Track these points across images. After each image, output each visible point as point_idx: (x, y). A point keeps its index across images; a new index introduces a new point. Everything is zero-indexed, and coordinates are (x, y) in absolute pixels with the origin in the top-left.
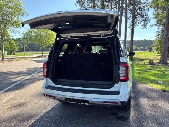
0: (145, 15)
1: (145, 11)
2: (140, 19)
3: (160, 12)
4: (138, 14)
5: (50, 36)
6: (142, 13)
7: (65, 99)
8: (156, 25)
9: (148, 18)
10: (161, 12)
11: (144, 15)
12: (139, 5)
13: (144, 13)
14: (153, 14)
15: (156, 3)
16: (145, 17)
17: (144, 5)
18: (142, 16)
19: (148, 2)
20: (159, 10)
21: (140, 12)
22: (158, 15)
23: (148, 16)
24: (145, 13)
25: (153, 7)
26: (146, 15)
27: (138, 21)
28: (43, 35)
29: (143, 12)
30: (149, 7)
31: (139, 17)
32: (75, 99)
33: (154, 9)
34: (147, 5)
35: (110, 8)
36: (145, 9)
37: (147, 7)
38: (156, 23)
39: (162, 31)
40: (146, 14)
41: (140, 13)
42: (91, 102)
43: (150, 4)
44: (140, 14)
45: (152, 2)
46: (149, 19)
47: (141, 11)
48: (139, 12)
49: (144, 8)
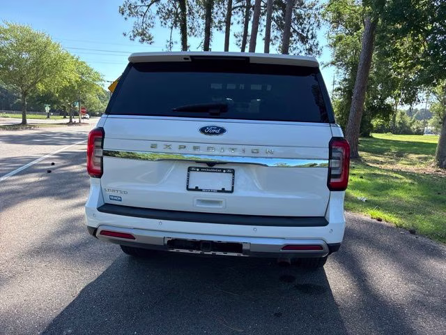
0: (310, 37)
1: (311, 28)
2: (299, 45)
3: (344, 34)
4: (295, 31)
5: (48, 65)
6: (303, 31)
7: (166, 242)
8: (333, 63)
9: (317, 44)
10: (347, 34)
11: (307, 37)
12: (298, 11)
13: (308, 31)
14: (327, 35)
15: (338, 9)
16: (311, 42)
17: (310, 11)
18: (304, 40)
19: (318, 6)
20: (341, 27)
21: (299, 28)
22: (340, 39)
23: (316, 41)
24: (311, 32)
25: (328, 19)
26: (312, 38)
27: (294, 49)
28: (27, 61)
29: (306, 30)
30: (320, 16)
31: (295, 40)
32: (201, 241)
33: (332, 23)
34: (316, 12)
35: (226, 6)
36: (311, 23)
37: (316, 17)
38: (333, 59)
39: (345, 80)
40: (312, 34)
41: (300, 31)
42: (249, 248)
43: (322, 11)
44: (298, 33)
45: (329, 5)
46: (320, 46)
47: (301, 24)
48: (296, 28)
49: (309, 18)
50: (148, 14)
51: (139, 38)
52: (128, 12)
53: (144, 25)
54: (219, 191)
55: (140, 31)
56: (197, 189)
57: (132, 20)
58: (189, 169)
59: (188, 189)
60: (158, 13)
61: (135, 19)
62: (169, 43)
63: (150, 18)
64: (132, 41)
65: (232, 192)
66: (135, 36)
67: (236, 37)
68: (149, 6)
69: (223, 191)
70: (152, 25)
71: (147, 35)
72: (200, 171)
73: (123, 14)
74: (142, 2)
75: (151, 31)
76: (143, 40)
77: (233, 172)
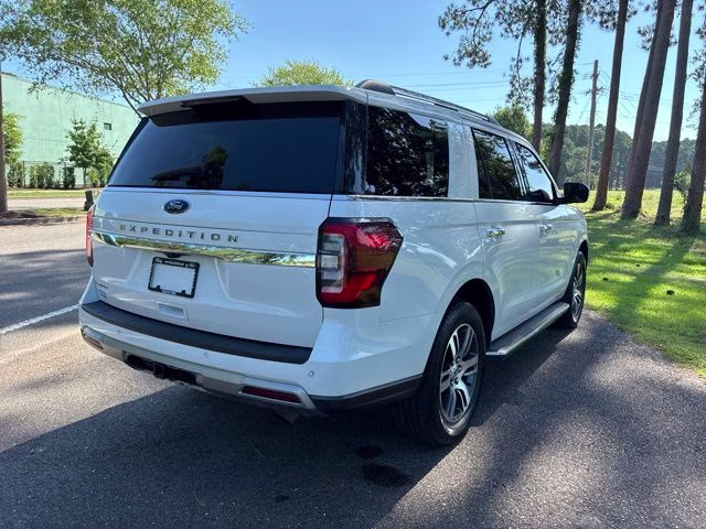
50: (483, 21)
51: (467, 60)
52: (452, 23)
53: (477, 39)
54: (178, 294)
55: (470, 49)
56: (158, 289)
57: (458, 34)
58: (154, 262)
59: (150, 288)
60: (497, 16)
61: (462, 32)
62: (515, 62)
63: (487, 26)
64: (458, 67)
65: (192, 296)
66: (461, 58)
67: (644, 35)
68: (484, 8)
69: (183, 294)
70: (488, 36)
71: (481, 54)
72: (163, 263)
73: (443, 27)
74: (474, 3)
75: (487, 47)
76: (474, 62)
77: (197, 267)
